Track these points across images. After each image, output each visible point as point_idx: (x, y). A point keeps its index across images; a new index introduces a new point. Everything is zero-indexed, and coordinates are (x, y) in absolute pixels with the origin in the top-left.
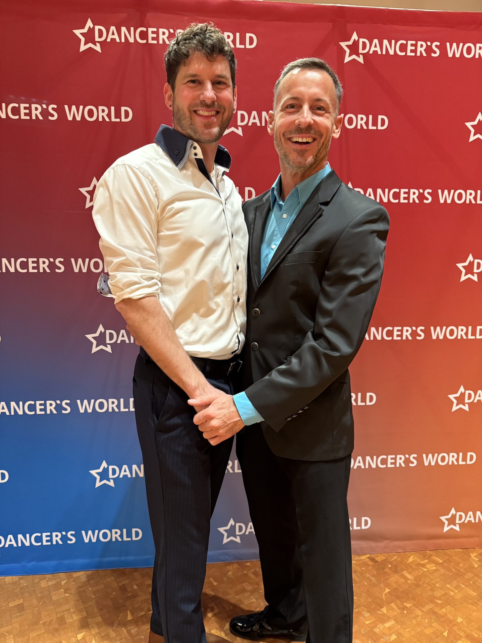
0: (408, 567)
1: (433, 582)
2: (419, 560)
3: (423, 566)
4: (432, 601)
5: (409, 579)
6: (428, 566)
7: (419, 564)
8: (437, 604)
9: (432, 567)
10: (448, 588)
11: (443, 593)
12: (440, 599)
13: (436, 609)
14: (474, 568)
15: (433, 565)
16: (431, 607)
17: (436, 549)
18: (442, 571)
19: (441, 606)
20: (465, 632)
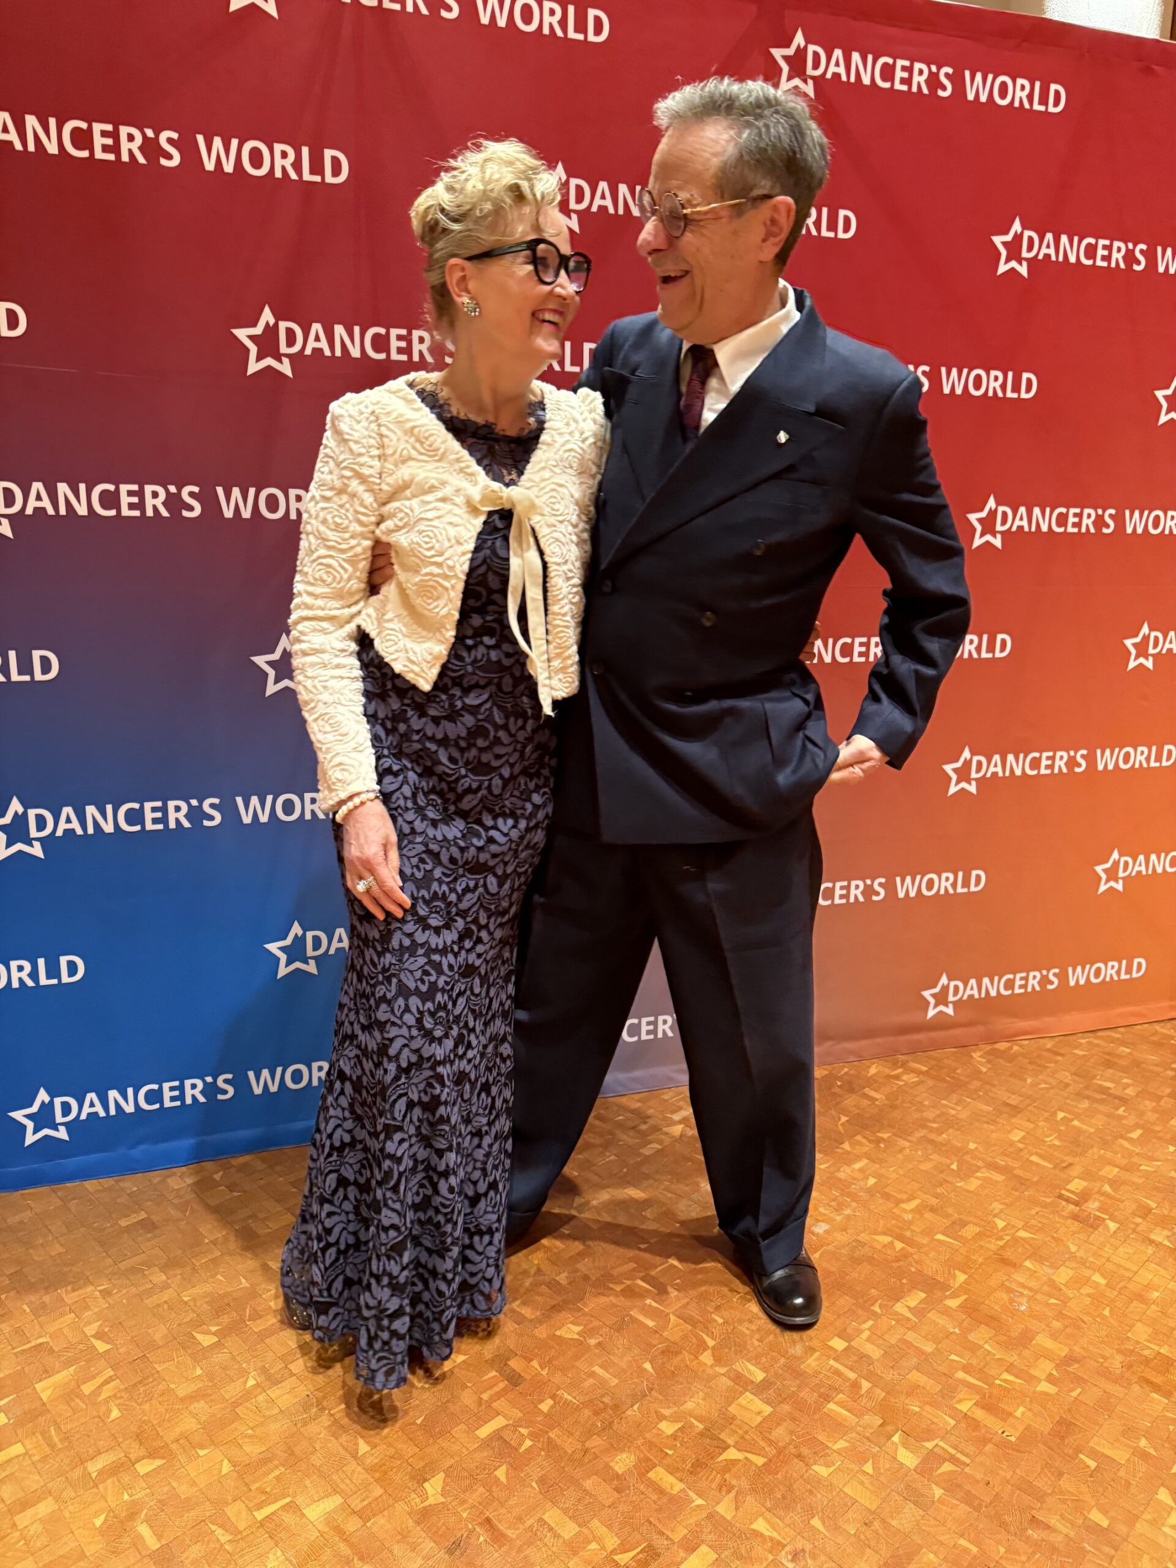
0: (871, 1082)
1: (918, 1099)
2: (887, 1071)
3: (897, 1077)
4: (923, 1126)
5: (877, 1100)
6: (905, 1077)
7: (889, 1076)
8: (931, 1130)
9: (911, 1078)
10: (946, 1106)
11: (938, 1112)
12: (934, 1121)
13: (933, 1136)
14: (981, 1072)
15: (912, 1075)
16: (922, 1134)
17: (915, 1050)
18: (930, 1083)
19: (939, 1131)
20: (983, 1160)
